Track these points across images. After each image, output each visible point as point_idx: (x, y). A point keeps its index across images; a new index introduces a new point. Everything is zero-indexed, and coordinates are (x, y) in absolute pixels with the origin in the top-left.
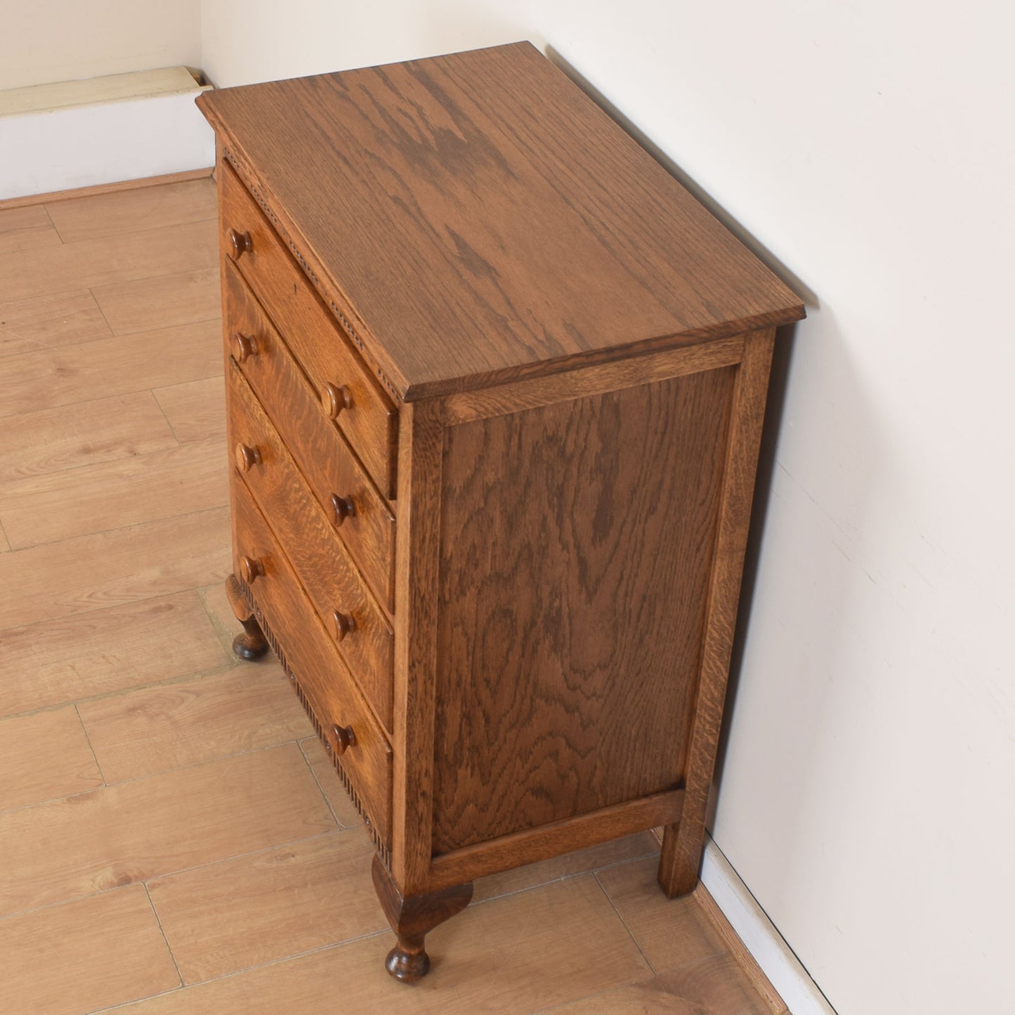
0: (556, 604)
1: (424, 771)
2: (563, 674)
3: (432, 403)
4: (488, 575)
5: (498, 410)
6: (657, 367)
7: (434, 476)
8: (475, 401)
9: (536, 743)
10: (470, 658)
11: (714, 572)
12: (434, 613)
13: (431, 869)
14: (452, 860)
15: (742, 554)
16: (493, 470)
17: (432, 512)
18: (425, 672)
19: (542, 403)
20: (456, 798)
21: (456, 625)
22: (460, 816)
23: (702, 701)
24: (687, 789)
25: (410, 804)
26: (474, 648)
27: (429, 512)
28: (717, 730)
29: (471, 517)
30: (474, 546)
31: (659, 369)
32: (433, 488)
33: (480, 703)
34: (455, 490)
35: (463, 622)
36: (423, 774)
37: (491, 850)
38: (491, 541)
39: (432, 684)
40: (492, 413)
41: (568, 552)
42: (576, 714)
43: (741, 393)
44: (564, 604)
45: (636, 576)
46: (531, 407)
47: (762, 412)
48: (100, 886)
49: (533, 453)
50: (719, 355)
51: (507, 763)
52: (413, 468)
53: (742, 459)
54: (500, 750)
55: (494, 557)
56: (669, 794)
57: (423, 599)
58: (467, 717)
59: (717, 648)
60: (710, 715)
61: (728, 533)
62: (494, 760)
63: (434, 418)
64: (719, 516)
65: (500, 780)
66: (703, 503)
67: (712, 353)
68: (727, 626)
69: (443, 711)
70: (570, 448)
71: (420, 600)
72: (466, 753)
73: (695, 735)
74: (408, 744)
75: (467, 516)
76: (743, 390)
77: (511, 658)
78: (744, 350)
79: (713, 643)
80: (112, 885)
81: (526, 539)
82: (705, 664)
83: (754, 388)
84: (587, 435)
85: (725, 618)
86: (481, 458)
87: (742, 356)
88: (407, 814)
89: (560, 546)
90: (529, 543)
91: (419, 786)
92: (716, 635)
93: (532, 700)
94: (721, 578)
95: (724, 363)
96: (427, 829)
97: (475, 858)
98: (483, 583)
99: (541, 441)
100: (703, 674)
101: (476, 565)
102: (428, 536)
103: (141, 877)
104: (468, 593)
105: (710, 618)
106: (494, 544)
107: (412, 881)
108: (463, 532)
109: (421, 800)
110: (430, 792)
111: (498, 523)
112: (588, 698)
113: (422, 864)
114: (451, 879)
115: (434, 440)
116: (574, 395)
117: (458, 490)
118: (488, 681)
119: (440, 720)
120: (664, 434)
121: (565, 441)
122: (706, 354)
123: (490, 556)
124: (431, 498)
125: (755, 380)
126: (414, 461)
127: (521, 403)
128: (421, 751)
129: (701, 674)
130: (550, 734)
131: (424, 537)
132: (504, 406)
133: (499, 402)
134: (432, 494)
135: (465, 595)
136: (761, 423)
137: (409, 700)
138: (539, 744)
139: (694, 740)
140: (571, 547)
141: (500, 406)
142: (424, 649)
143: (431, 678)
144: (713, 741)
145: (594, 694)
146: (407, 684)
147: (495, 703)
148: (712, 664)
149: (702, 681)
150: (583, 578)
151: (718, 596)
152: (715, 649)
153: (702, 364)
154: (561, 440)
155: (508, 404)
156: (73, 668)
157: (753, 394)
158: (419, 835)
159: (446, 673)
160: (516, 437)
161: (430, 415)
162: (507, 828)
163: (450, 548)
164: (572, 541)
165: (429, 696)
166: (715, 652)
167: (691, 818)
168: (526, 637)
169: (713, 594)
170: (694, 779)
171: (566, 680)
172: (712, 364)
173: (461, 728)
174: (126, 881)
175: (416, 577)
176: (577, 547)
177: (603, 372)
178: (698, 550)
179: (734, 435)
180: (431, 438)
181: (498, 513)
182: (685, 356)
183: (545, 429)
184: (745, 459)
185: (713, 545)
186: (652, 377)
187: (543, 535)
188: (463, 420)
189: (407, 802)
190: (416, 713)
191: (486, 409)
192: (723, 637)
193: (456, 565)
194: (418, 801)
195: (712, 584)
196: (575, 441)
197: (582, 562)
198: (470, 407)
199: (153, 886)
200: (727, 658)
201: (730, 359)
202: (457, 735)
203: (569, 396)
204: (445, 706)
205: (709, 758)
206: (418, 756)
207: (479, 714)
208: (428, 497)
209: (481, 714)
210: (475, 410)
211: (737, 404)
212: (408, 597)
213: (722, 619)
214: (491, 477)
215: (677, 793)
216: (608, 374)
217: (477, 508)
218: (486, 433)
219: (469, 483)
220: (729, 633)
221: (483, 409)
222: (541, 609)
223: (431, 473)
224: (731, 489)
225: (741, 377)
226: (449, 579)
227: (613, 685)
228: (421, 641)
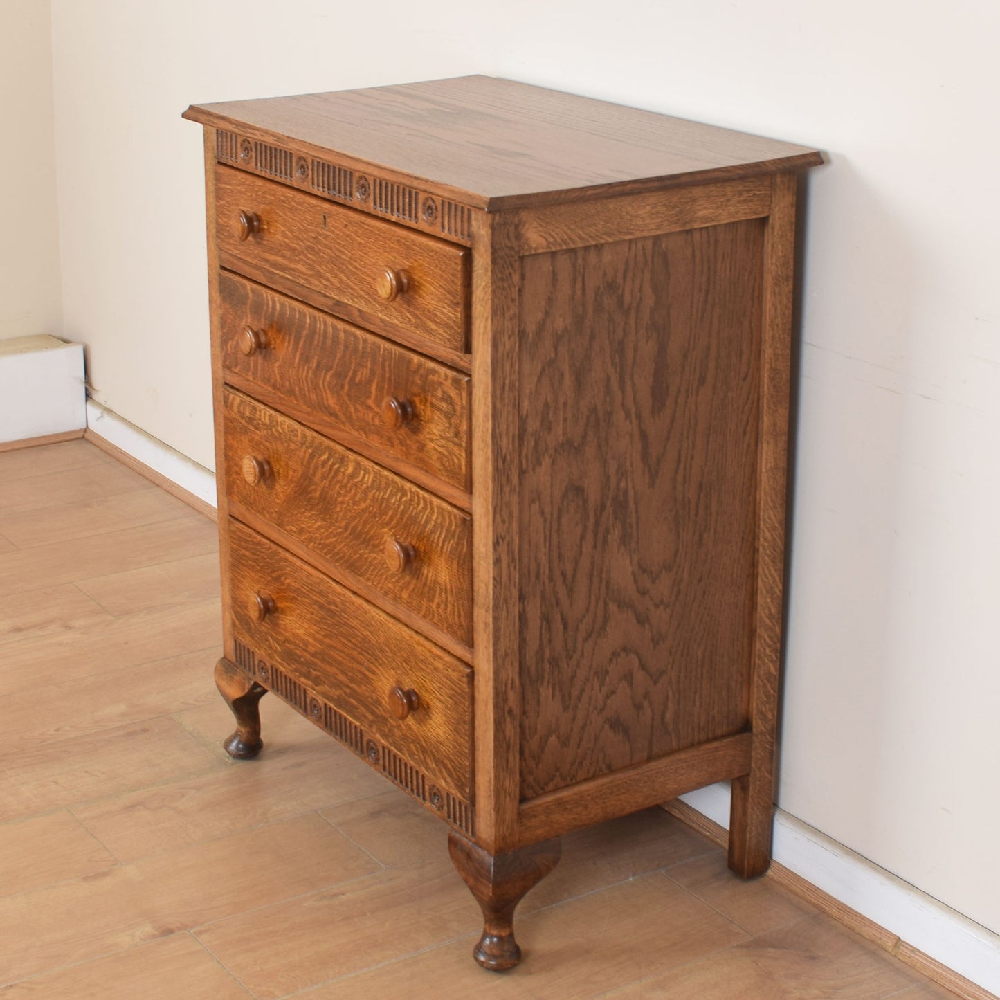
0: (623, 485)
1: (510, 681)
2: (633, 573)
3: (508, 227)
4: (560, 441)
5: (565, 242)
6: (699, 210)
7: (512, 312)
8: (545, 229)
9: (611, 660)
10: (547, 544)
11: (761, 458)
12: (515, 480)
13: (521, 816)
14: (539, 805)
15: (784, 438)
16: (561, 316)
17: (510, 355)
18: (508, 552)
19: (603, 239)
20: (539, 727)
21: (533, 501)
22: (542, 751)
23: (761, 617)
24: (754, 730)
25: (499, 725)
26: (550, 531)
27: (508, 355)
28: (776, 656)
29: (543, 369)
30: (546, 404)
31: (701, 213)
32: (510, 326)
33: (558, 604)
34: (529, 335)
35: (540, 500)
36: (509, 685)
37: (576, 794)
38: (561, 400)
39: (515, 568)
40: (560, 245)
41: (631, 422)
42: (647, 626)
43: (772, 250)
44: (630, 486)
45: (692, 458)
46: (594, 243)
47: (791, 274)
48: (141, 939)
49: (596, 300)
50: (750, 204)
51: (585, 684)
52: (493, 300)
53: (777, 325)
54: (578, 666)
55: (565, 420)
56: (738, 737)
57: (504, 460)
58: (546, 619)
59: (770, 551)
60: (769, 637)
61: (771, 412)
62: (573, 677)
63: (509, 245)
64: (761, 394)
65: (580, 706)
66: (744, 379)
67: (745, 201)
68: (777, 525)
69: (524, 611)
70: (627, 298)
71: (501, 462)
72: (547, 666)
73: (757, 661)
74: (495, 644)
75: (540, 366)
76: (773, 246)
77: (584, 550)
78: (771, 202)
79: (766, 545)
80: (154, 937)
81: (593, 401)
82: (760, 570)
83: (782, 245)
84: (641, 287)
85: (775, 516)
86: (550, 300)
87: (770, 209)
88: (495, 736)
89: (623, 415)
90: (596, 406)
91: (506, 701)
92: (768, 535)
93: (606, 604)
94: (769, 465)
95: (755, 213)
96: (515, 760)
97: (560, 803)
98: (556, 450)
99: (601, 286)
100: (760, 583)
101: (550, 429)
102: (507, 382)
103: (184, 927)
104: (543, 463)
105: (762, 514)
106: (565, 404)
107: (501, 832)
108: (536, 386)
109: (508, 719)
110: (517, 711)
111: (568, 381)
112: (657, 606)
113: (511, 806)
114: (539, 832)
115: (511, 270)
116: (630, 234)
117: (531, 335)
118: (564, 575)
119: (522, 617)
120: (707, 292)
121: (623, 290)
122: (739, 202)
123: (561, 419)
124: (510, 337)
125: (782, 236)
126: (493, 291)
127: (584, 236)
128: (507, 655)
129: (757, 582)
130: (624, 649)
131: (504, 384)
132: (570, 238)
133: (566, 234)
134: (510, 333)
135: (540, 464)
136: (791, 286)
137: (495, 586)
138: (614, 661)
139: (756, 666)
140: (633, 417)
141: (566, 237)
142: (507, 524)
143: (513, 560)
144: (773, 670)
145: (662, 602)
146: (492, 566)
147: (571, 605)
148: (767, 571)
149: (759, 591)
150: (645, 456)
151: (767, 487)
152: (768, 552)
153: (737, 213)
154: (619, 289)
155: (574, 237)
156: (56, 783)
157: (782, 252)
158: (507, 767)
159: (526, 560)
160: (580, 279)
161: (506, 241)
162: (588, 772)
163: (526, 405)
164: (633, 410)
165: (512, 582)
166: (769, 556)
167: (759, 768)
168: (597, 524)
169: (763, 484)
170: (760, 719)
171: (636, 581)
172: (746, 213)
173: (541, 635)
174: (168, 932)
175: (497, 431)
176: (639, 416)
177: (654, 210)
178: (745, 433)
179: (769, 296)
180: (508, 268)
181: (567, 367)
182: (722, 202)
183: (605, 274)
184: (780, 326)
185: (757, 427)
186: (695, 221)
187: (608, 399)
188: (535, 249)
189: (495, 722)
190: (501, 604)
191: (556, 240)
192: (774, 539)
193: (533, 425)
194: (505, 720)
195: (761, 473)
196: (632, 290)
197: (644, 436)
198: (541, 236)
199: (200, 933)
200: (780, 565)
201: (760, 209)
202: (538, 643)
203: (626, 234)
204: (526, 602)
205: (772, 692)
206: (504, 660)
207: (558, 617)
208: (506, 336)
209: (559, 616)
210: (546, 240)
211: (769, 261)
212: (490, 457)
213: (773, 517)
214: (559, 324)
215: (745, 735)
216: (658, 213)
217: (548, 358)
218: (553, 271)
219: (541, 326)
220: (780, 534)
221: (552, 240)
222: (609, 490)
223: (509, 309)
224: (771, 360)
225: (770, 230)
226: (525, 443)
227: (679, 593)
228: (503, 513)
